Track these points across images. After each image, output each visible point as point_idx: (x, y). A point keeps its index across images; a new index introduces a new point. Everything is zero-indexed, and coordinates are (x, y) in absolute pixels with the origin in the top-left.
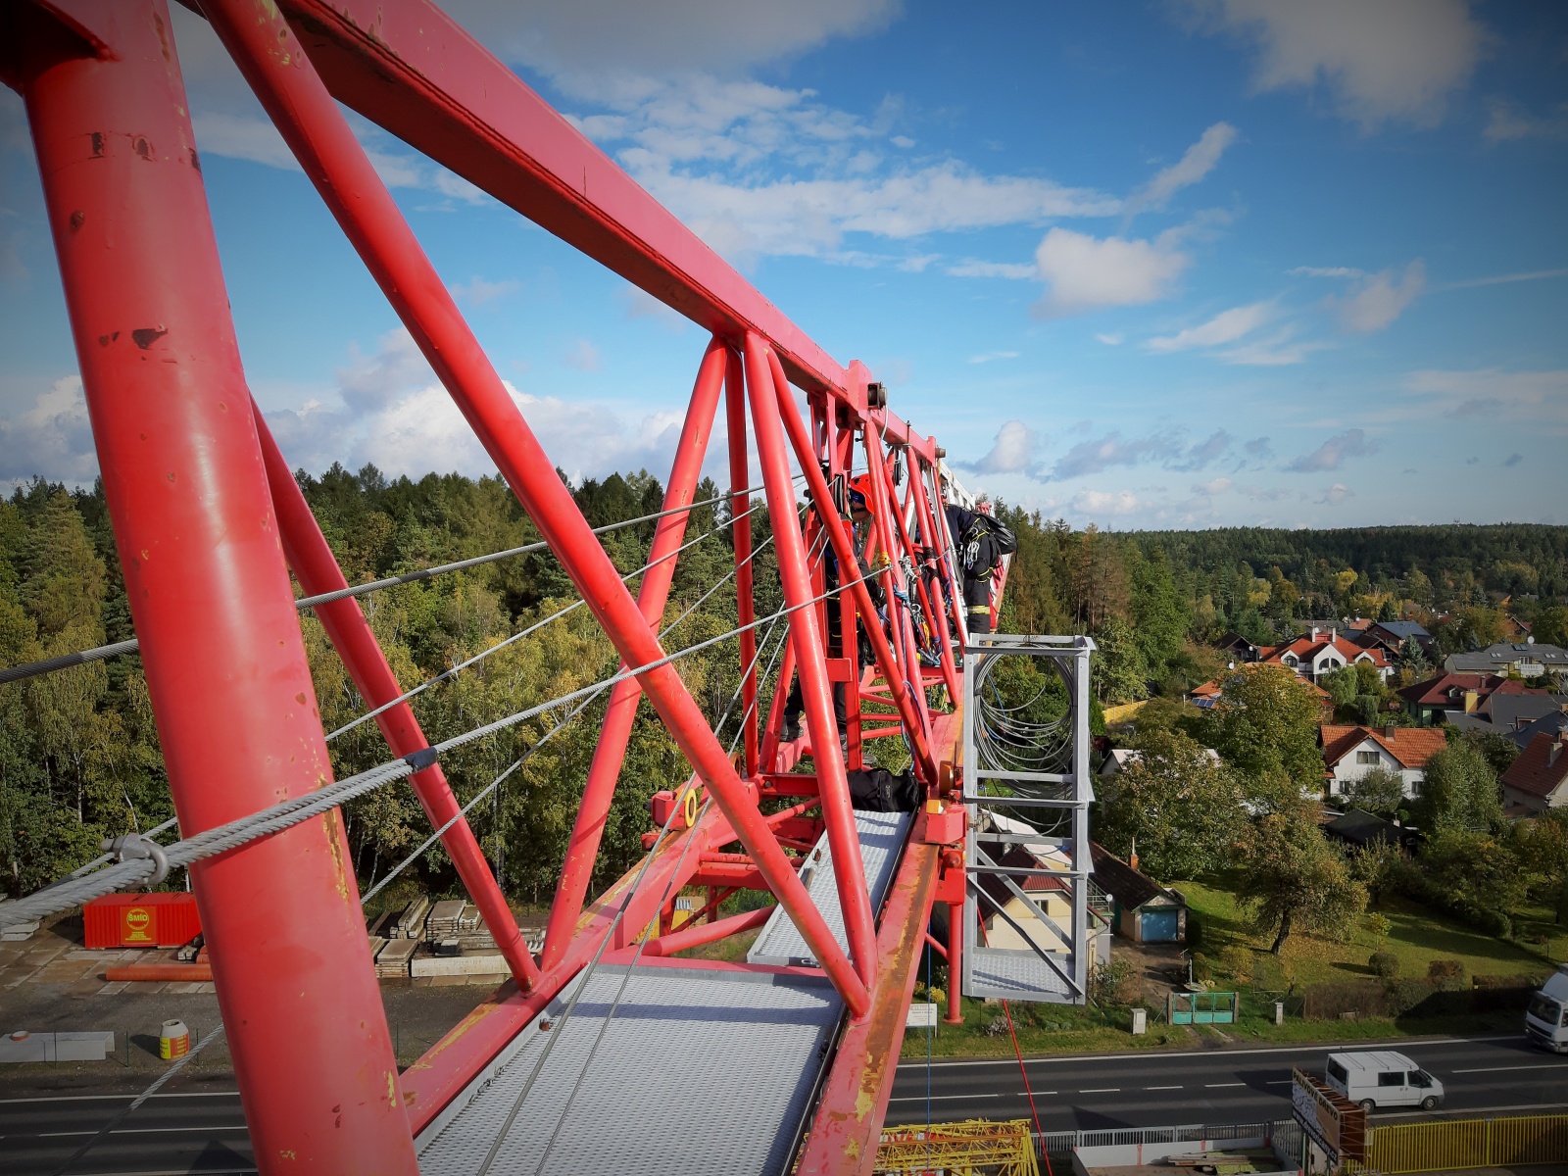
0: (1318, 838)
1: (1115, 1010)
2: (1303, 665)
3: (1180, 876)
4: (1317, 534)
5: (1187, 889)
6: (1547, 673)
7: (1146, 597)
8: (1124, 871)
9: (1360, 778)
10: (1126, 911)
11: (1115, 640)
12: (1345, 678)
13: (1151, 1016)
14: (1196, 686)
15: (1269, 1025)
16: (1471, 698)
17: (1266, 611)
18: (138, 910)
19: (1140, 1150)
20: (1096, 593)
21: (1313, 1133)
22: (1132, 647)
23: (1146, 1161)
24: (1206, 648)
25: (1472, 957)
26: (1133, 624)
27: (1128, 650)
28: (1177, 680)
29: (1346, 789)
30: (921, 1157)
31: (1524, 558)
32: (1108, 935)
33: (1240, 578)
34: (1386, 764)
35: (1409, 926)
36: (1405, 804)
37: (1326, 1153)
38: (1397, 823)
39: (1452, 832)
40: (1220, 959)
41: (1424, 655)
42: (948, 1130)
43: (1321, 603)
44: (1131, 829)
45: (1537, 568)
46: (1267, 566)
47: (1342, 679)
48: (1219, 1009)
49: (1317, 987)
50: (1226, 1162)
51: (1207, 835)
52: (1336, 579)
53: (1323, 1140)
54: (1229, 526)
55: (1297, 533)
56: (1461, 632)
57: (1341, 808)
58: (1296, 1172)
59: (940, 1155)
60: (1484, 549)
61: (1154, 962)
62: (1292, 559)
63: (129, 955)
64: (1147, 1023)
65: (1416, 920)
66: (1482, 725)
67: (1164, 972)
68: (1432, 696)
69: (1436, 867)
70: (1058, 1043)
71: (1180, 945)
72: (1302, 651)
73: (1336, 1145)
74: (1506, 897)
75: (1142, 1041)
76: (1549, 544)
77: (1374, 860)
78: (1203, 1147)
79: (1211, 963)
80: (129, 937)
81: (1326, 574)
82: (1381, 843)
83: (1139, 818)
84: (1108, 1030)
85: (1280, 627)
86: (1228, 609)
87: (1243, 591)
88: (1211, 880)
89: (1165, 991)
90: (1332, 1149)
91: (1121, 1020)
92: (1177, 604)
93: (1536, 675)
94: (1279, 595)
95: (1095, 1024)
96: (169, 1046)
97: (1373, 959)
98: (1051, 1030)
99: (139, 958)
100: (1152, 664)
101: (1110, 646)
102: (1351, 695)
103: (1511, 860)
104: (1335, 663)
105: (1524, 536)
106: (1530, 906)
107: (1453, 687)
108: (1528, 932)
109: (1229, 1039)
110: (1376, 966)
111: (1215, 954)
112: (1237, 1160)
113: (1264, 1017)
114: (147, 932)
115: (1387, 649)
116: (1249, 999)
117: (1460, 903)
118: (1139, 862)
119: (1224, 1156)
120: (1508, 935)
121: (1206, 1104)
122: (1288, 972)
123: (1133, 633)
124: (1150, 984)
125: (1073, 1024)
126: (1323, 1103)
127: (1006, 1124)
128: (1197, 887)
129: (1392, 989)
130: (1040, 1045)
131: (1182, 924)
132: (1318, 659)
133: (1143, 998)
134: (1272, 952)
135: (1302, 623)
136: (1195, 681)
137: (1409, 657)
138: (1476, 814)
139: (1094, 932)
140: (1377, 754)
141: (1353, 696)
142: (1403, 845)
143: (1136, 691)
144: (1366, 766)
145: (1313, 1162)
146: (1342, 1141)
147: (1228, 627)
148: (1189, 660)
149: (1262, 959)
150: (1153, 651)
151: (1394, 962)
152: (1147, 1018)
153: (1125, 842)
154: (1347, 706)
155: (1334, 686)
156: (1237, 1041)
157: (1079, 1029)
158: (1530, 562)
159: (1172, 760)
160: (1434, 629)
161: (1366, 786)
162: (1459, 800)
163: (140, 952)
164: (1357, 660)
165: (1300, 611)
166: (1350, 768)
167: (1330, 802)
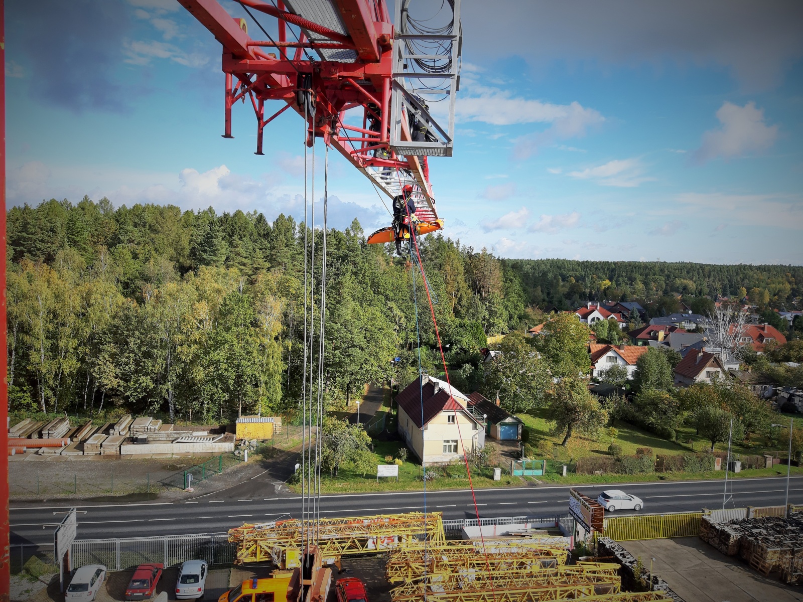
0: (587, 392)
1: (486, 469)
2: (583, 320)
3: (520, 411)
4: (592, 263)
5: (523, 417)
6: (697, 327)
7: (509, 284)
8: (493, 406)
9: (608, 369)
10: (493, 424)
11: (494, 304)
12: (603, 326)
13: (503, 472)
14: (532, 328)
15: (560, 476)
16: (661, 335)
17: (567, 296)
19: (495, 528)
20: (485, 281)
21: (579, 519)
22: (501, 307)
23: (498, 533)
24: (538, 311)
25: (657, 449)
26: (503, 297)
27: (500, 309)
28: (523, 325)
29: (601, 374)
30: (387, 530)
31: (689, 278)
32: (484, 434)
33: (555, 281)
34: (620, 362)
36: (628, 381)
37: (584, 528)
38: (624, 388)
39: (650, 391)
40: (537, 447)
41: (640, 317)
42: (401, 517)
44: (497, 387)
45: (695, 283)
46: (568, 277)
47: (601, 326)
48: (536, 469)
49: (583, 458)
50: (536, 534)
51: (534, 390)
52: (600, 284)
53: (583, 522)
55: (583, 263)
56: (658, 309)
57: (598, 383)
58: (570, 537)
59: (396, 530)
60: (671, 272)
61: (506, 449)
62: (580, 274)
64: (501, 475)
65: (631, 432)
66: (666, 347)
67: (510, 453)
68: (643, 335)
69: (640, 408)
70: (457, 484)
71: (518, 440)
72: (583, 313)
73: (590, 524)
74: (673, 421)
75: (498, 483)
76: (701, 271)
77: (612, 404)
78: (526, 527)
79: (534, 449)
81: (596, 282)
82: (616, 395)
83: (501, 382)
84: (482, 478)
85: (573, 303)
86: (548, 294)
87: (556, 288)
88: (535, 413)
89: (510, 461)
90: (587, 526)
91: (489, 474)
93: (692, 328)
94: (573, 289)
95: (476, 475)
97: (610, 448)
98: (454, 478)
100: (511, 317)
101: (491, 307)
103: (676, 404)
104: (598, 319)
105: (690, 267)
106: (685, 427)
107: (652, 331)
108: (683, 438)
109: (540, 482)
110: (611, 451)
111: (536, 446)
112: (543, 532)
113: (557, 473)
115: (623, 315)
116: (550, 465)
117: (652, 423)
118: (501, 403)
119: (535, 530)
120: (674, 439)
121: (529, 510)
122: (570, 452)
123: (502, 301)
124: (504, 458)
125: (465, 476)
126: (584, 504)
127: (430, 514)
128: (528, 416)
129: (618, 460)
130: (449, 485)
131: (520, 431)
132: (590, 317)
133: (499, 464)
134: (562, 445)
135: (583, 302)
136: (531, 326)
137: (634, 318)
138: (661, 384)
139: (477, 431)
140: (616, 358)
141: (606, 335)
142: (626, 397)
143: (502, 329)
144: (610, 363)
145: (578, 535)
146: (593, 521)
147: (548, 301)
148: (529, 316)
149: (558, 448)
150: (512, 310)
151: (620, 449)
152: (501, 473)
153: (494, 393)
154: (603, 338)
155: (597, 329)
156: (544, 483)
157: (468, 478)
158: (692, 279)
159: (518, 354)
160: (645, 307)
161: (610, 373)
162: (653, 378)
164: (609, 318)
165: (582, 296)
166: (603, 364)
167: (593, 379)
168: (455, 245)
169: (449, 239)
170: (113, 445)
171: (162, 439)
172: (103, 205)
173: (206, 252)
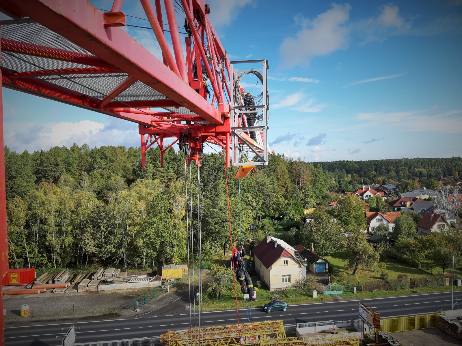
0: (365, 242)
1: (308, 291)
2: (361, 197)
3: (326, 254)
4: (364, 162)
5: (328, 258)
6: (430, 197)
7: (315, 178)
8: (310, 253)
9: (377, 226)
10: (311, 264)
11: (307, 190)
13: (318, 293)
14: (330, 203)
15: (352, 294)
16: (408, 204)
17: (350, 183)
18: (14, 274)
19: (315, 328)
20: (301, 177)
21: (365, 321)
22: (312, 192)
23: (317, 331)
24: (333, 193)
25: (410, 274)
26: (312, 186)
27: (311, 193)
28: (325, 202)
29: (374, 229)
30: (251, 332)
31: (423, 167)
32: (305, 270)
33: (342, 174)
34: (384, 222)
35: (392, 266)
36: (390, 233)
37: (369, 326)
38: (388, 238)
39: (403, 239)
40: (338, 276)
41: (395, 193)
42: (259, 324)
43: (366, 180)
44: (312, 241)
45: (426, 170)
46: (350, 171)
47: (372, 200)
48: (338, 290)
49: (366, 282)
50: (340, 331)
51: (334, 242)
52: (370, 174)
53: (368, 323)
54: (339, 160)
55: (359, 162)
56: (405, 187)
57: (372, 235)
58: (361, 332)
59: (257, 332)
60: (411, 165)
61: (319, 278)
62: (357, 169)
63: (11, 287)
64: (317, 295)
65: (393, 265)
66: (412, 211)
67: (322, 281)
68: (398, 204)
69: (398, 249)
70: (291, 301)
71: (326, 273)
72: (360, 193)
73: (372, 324)
74: (419, 256)
75: (316, 300)
76: (429, 163)
77: (381, 248)
78: (334, 327)
79: (336, 278)
80: (11, 282)
81: (367, 173)
82: (383, 243)
83: (314, 238)
84: (306, 297)
85: (354, 187)
86: (339, 182)
87: (343, 178)
88: (335, 255)
89: (322, 286)
90: (371, 325)
91: (310, 294)
92: (325, 181)
93: (427, 198)
94: (354, 178)
95: (302, 296)
96: (23, 312)
97: (382, 275)
98: (290, 297)
99: (14, 288)
100: (318, 197)
101: (305, 192)
102: (374, 205)
103: (420, 246)
104: (370, 196)
105: (422, 161)
106: (426, 260)
107: (403, 201)
108: (426, 267)
109: (341, 298)
110: (383, 277)
111: (336, 275)
112: (343, 330)
113: (351, 292)
114: (17, 280)
115: (384, 192)
116: (346, 287)
117: (406, 259)
118: (314, 251)
119: (339, 329)
120: (420, 268)
121: (334, 316)
122: (357, 279)
123: (312, 188)
124: (318, 284)
125: (296, 296)
126: (367, 312)
127: (276, 321)
128: (331, 258)
129: (387, 282)
131: (327, 267)
132: (365, 195)
133: (316, 288)
134: (353, 274)
135: (360, 186)
136: (330, 202)
137: (391, 194)
138: (410, 234)
139: (301, 269)
140: (382, 219)
142: (390, 243)
143: (313, 205)
144: (379, 223)
145: (365, 330)
146: (373, 322)
147: (339, 187)
148: (328, 196)
149: (350, 276)
150: (318, 193)
151: (388, 275)
152: (317, 293)
153: (310, 245)
154: (373, 207)
155: (369, 202)
156: (343, 299)
157: (297, 297)
158: (424, 168)
159: (323, 221)
160: (397, 186)
161: (379, 228)
162: (405, 230)
163: (15, 287)
164: (376, 195)
165: (359, 182)
166: (374, 223)
167: (369, 233)
168: (282, 158)
169: (278, 154)
170: (94, 286)
171: (121, 281)
172: (84, 148)
173: (142, 171)
